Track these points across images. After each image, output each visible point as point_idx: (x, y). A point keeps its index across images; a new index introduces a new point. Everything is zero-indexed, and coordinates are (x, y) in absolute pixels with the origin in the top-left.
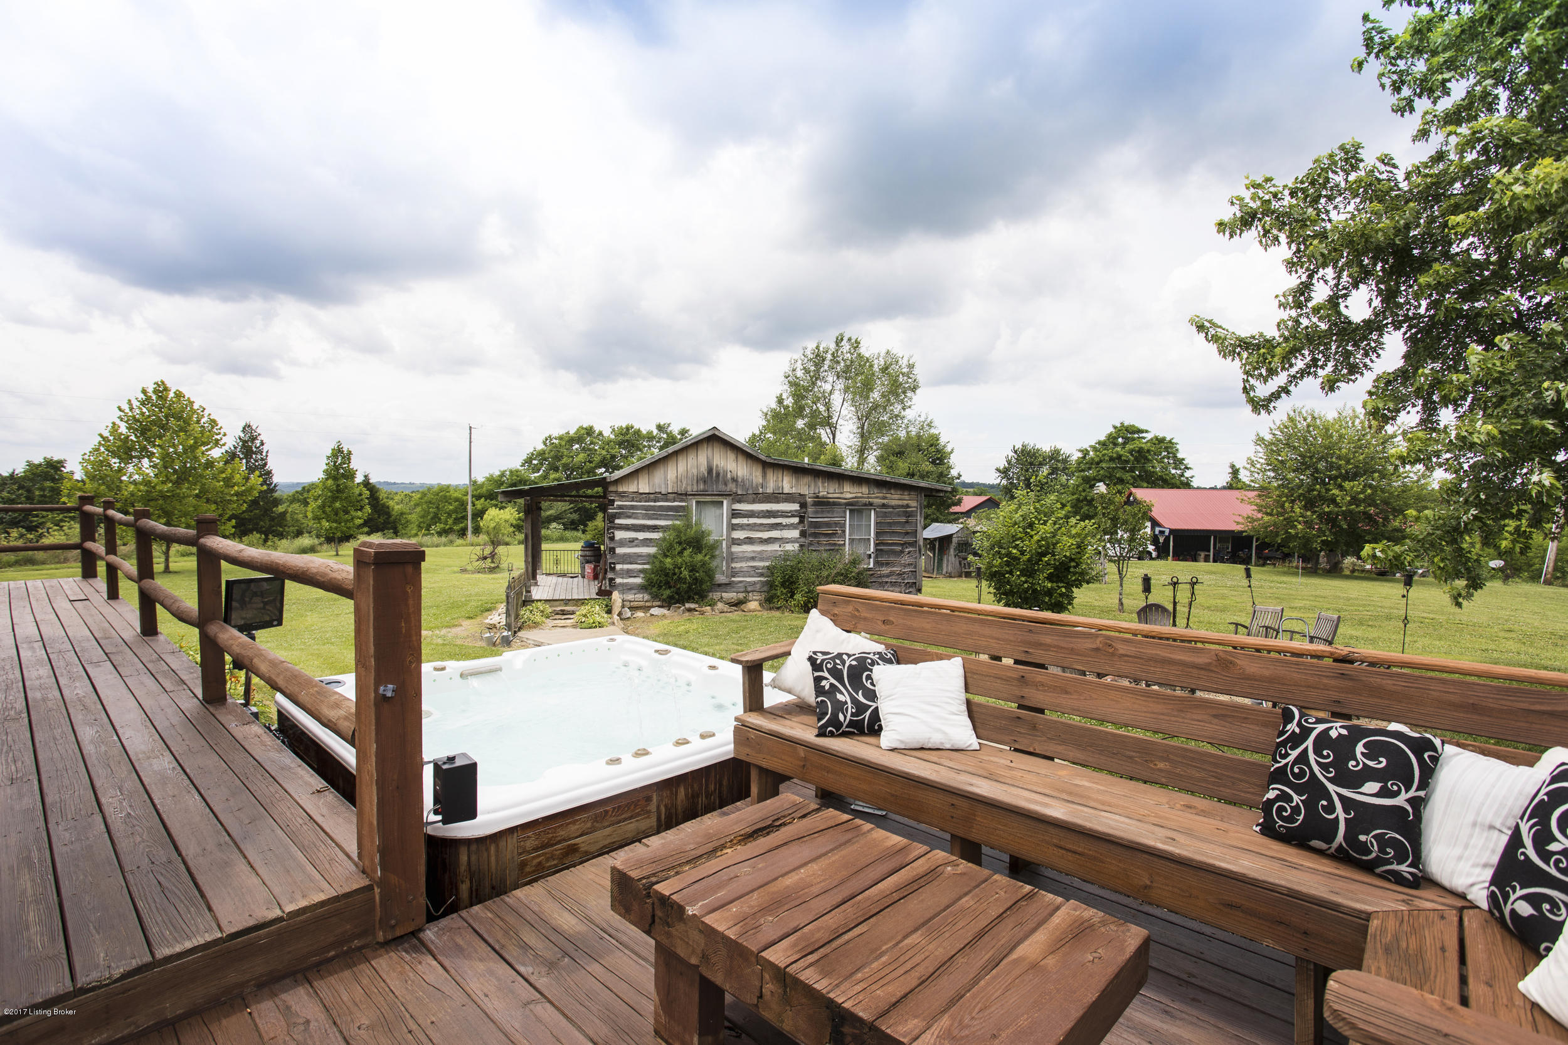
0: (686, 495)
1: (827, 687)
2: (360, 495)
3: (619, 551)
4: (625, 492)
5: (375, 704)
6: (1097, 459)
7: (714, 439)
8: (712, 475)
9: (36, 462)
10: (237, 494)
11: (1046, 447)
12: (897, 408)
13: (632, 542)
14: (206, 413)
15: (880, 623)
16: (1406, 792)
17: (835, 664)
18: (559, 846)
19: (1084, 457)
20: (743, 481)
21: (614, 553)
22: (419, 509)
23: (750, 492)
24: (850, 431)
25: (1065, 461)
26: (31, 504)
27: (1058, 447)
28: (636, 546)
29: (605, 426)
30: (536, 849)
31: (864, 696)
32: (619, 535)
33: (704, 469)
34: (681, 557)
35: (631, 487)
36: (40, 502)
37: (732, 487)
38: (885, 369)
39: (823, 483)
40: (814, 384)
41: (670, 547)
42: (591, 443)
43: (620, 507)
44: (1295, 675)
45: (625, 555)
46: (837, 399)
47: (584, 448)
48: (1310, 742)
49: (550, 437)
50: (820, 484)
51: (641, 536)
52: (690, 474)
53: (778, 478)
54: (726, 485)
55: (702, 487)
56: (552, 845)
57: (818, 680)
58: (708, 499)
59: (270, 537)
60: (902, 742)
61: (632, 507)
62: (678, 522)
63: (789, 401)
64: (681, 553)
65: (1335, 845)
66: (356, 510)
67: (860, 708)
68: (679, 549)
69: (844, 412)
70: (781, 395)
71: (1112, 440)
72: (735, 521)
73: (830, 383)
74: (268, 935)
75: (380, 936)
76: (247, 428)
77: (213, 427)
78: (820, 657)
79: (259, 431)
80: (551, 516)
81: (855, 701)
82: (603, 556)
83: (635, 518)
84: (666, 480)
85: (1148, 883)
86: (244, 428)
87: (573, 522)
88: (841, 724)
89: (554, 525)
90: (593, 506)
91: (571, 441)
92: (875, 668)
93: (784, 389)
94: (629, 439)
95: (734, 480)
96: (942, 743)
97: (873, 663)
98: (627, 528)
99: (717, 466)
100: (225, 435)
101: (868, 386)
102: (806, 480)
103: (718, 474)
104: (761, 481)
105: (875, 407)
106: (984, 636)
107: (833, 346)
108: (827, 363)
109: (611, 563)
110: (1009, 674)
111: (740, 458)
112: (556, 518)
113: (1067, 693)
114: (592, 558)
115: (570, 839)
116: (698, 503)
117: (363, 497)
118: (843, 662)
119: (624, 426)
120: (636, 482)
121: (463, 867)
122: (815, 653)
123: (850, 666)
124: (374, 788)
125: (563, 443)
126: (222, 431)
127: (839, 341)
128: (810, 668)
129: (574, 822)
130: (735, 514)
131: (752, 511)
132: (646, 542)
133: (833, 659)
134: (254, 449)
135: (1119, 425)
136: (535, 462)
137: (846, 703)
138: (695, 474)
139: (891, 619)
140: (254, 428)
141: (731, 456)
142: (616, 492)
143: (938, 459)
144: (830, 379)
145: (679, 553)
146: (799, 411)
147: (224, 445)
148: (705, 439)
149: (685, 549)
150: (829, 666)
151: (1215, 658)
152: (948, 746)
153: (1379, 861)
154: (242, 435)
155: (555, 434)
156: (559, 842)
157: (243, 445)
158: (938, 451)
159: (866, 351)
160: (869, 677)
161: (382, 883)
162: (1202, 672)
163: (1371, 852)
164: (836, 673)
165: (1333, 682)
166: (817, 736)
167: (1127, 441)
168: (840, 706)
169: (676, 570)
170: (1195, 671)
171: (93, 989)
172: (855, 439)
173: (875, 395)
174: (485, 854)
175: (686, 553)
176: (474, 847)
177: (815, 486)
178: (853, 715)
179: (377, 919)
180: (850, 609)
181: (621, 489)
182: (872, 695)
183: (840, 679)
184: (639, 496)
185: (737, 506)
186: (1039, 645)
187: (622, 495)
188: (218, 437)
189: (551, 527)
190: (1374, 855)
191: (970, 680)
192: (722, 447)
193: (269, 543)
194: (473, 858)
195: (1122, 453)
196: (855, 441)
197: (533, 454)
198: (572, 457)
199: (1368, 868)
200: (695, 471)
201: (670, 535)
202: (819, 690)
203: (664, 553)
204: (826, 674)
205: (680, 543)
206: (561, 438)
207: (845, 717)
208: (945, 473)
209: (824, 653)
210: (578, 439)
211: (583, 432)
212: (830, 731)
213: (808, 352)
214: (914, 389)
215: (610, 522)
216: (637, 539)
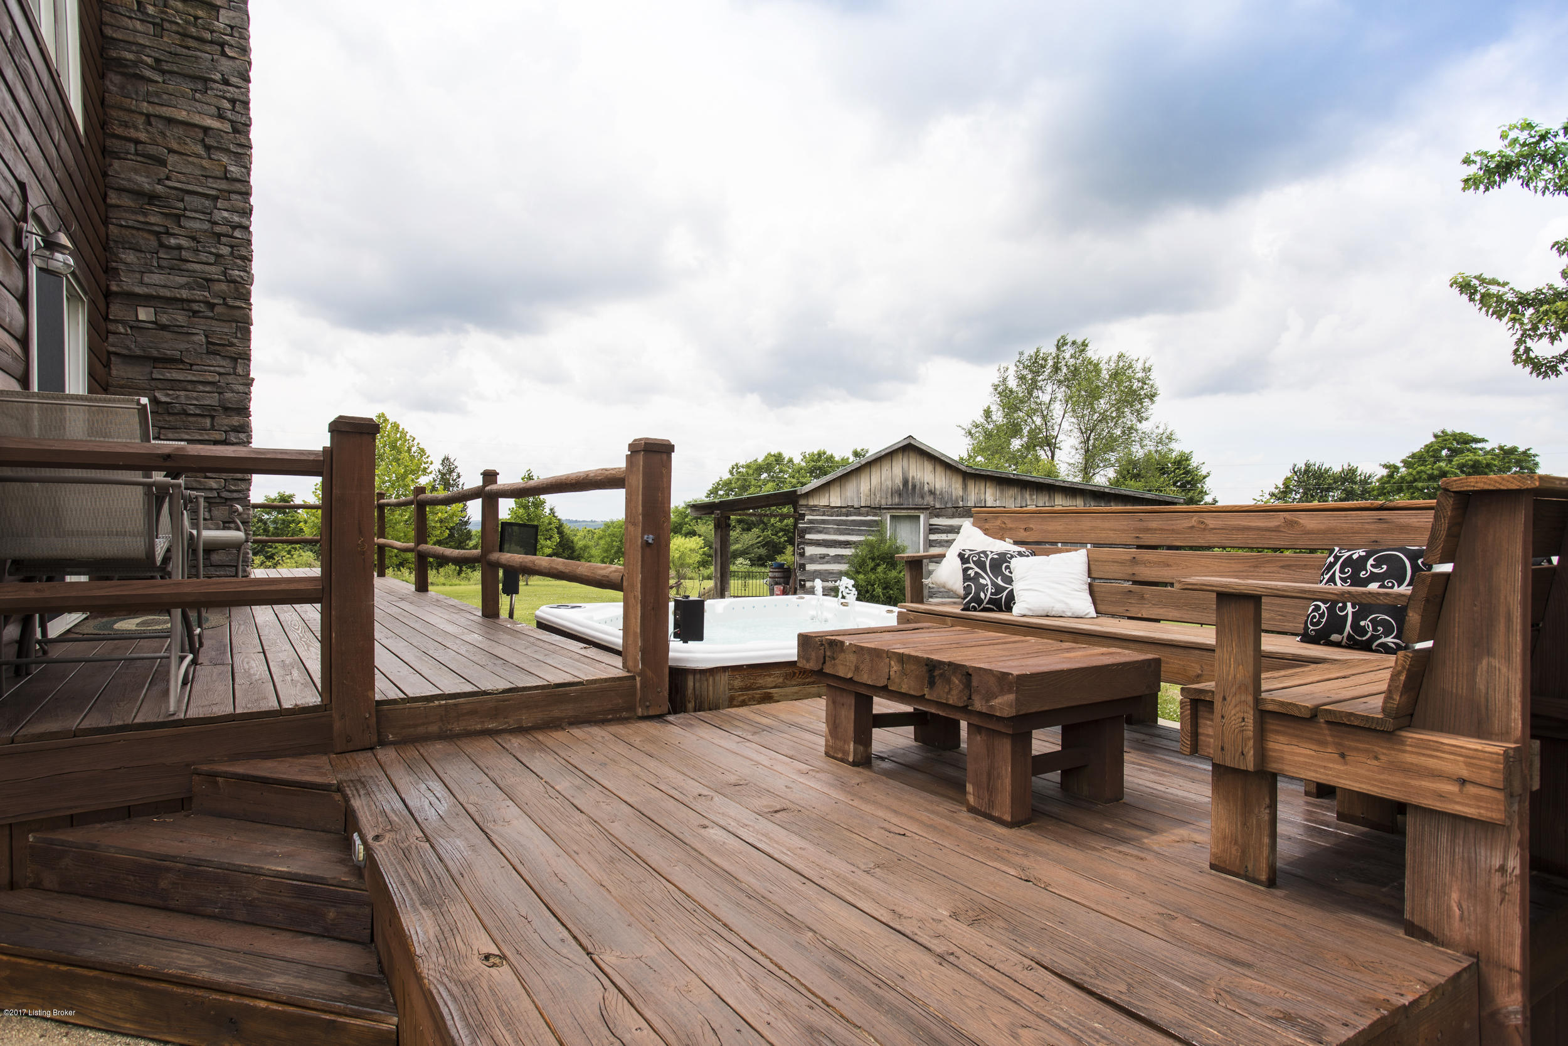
0: (880, 508)
1: (972, 575)
2: (550, 524)
3: (810, 567)
4: (815, 506)
5: (642, 547)
6: (1409, 478)
7: (909, 449)
8: (908, 488)
9: (273, 497)
10: (441, 521)
11: (1336, 465)
12: (1129, 418)
13: (823, 558)
14: (416, 442)
15: (1022, 531)
16: (1398, 587)
17: (980, 557)
18: (759, 691)
19: (1391, 476)
20: (941, 493)
21: (804, 569)
22: (602, 542)
23: (949, 505)
24: (1072, 447)
25: (1365, 482)
26: (267, 536)
27: (1354, 465)
28: (827, 563)
29: (795, 452)
30: (741, 689)
31: (1002, 580)
32: (810, 551)
33: (899, 481)
34: (874, 573)
35: (822, 501)
36: (273, 535)
37: (929, 500)
38: (1115, 375)
39: (1031, 495)
40: (1030, 393)
41: (863, 563)
42: (781, 471)
43: (811, 521)
44: (1344, 525)
45: (815, 571)
46: (1058, 409)
47: (773, 477)
48: (1338, 566)
49: (737, 465)
50: (1028, 497)
51: (833, 552)
52: (884, 487)
53: (979, 490)
54: (923, 498)
55: (897, 500)
56: (754, 689)
57: (965, 570)
58: (904, 513)
59: (464, 568)
60: (1030, 610)
61: (824, 522)
62: (871, 538)
63: (998, 416)
64: (874, 569)
65: (1345, 634)
66: (546, 539)
67: (999, 590)
68: (872, 565)
69: (1065, 425)
70: (989, 408)
71: (1429, 454)
72: (933, 537)
73: (1049, 393)
74: (575, 691)
75: (640, 712)
76: (446, 460)
77: (422, 456)
78: (967, 553)
79: (456, 463)
80: (736, 550)
81: (994, 584)
82: (793, 574)
83: (826, 533)
84: (858, 492)
85: (1200, 672)
86: (443, 461)
87: (760, 558)
88: (982, 601)
89: (740, 560)
90: (782, 540)
91: (759, 469)
92: (1013, 561)
93: (992, 401)
94: (819, 464)
95: (932, 493)
96: (1064, 612)
97: (1012, 557)
98: (818, 543)
99: (913, 477)
100: (432, 463)
101: (1094, 395)
102: (1012, 492)
103: (914, 487)
104: (961, 493)
105: (1104, 418)
106: (1104, 529)
107: (1053, 350)
108: (1048, 370)
109: (800, 580)
110: (1123, 557)
111: (939, 469)
112: (743, 553)
113: (1168, 565)
114: (782, 580)
115: (767, 688)
116: (892, 517)
117: (552, 526)
118: (987, 556)
119: (816, 452)
120: (827, 495)
121: (690, 691)
122: (964, 550)
123: (992, 559)
124: (639, 605)
125: (751, 472)
126: (429, 460)
127: (1061, 345)
128: (960, 562)
129: (770, 675)
130: (933, 529)
131: (951, 526)
132: (838, 559)
133: (978, 554)
134: (451, 482)
135: (1440, 434)
136: (721, 493)
137: (987, 585)
138: (890, 487)
139: (1031, 526)
140: (452, 461)
141: (928, 466)
142: (807, 506)
143: (1188, 482)
144: (1049, 389)
145: (872, 569)
146: (1014, 430)
147: (431, 473)
148: (899, 448)
149: (878, 565)
150: (974, 559)
151: (1283, 520)
152: (1069, 614)
153: (1374, 638)
154: (441, 468)
155: (742, 462)
156: (758, 688)
157: (442, 478)
158: (1187, 472)
159: (1091, 353)
160: (1008, 567)
161: (642, 673)
162: (1274, 533)
163: (1367, 632)
164: (980, 564)
165: (1373, 527)
166: (962, 610)
167: (1454, 452)
168: (983, 588)
169: (869, 587)
170: (1268, 533)
171: (490, 694)
172: (1078, 456)
173: (1102, 404)
174: (706, 683)
175: (880, 569)
176: (698, 676)
177: (1022, 498)
178: (992, 594)
179: (638, 699)
180: (998, 522)
181: (811, 503)
182: (1009, 580)
183: (983, 569)
184: (830, 509)
185: (935, 521)
186: (1147, 530)
187: (813, 509)
188: (426, 466)
189: (737, 562)
190: (1369, 634)
191: (1092, 567)
192: (918, 457)
193: (463, 575)
194: (697, 685)
195: (1447, 469)
196: (1078, 458)
197: (719, 484)
198: (760, 486)
199: (1366, 647)
200: (889, 483)
201: (862, 552)
202: (966, 578)
203: (856, 569)
204: (972, 565)
205: (873, 559)
206: (748, 466)
207: (986, 595)
208: (1197, 498)
209: (970, 550)
210: (766, 467)
211: (773, 459)
212: (973, 607)
213: (1026, 356)
214: (1152, 397)
215: (801, 537)
216: (828, 555)
